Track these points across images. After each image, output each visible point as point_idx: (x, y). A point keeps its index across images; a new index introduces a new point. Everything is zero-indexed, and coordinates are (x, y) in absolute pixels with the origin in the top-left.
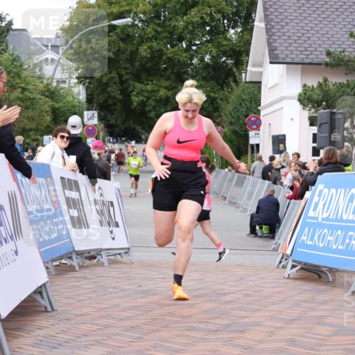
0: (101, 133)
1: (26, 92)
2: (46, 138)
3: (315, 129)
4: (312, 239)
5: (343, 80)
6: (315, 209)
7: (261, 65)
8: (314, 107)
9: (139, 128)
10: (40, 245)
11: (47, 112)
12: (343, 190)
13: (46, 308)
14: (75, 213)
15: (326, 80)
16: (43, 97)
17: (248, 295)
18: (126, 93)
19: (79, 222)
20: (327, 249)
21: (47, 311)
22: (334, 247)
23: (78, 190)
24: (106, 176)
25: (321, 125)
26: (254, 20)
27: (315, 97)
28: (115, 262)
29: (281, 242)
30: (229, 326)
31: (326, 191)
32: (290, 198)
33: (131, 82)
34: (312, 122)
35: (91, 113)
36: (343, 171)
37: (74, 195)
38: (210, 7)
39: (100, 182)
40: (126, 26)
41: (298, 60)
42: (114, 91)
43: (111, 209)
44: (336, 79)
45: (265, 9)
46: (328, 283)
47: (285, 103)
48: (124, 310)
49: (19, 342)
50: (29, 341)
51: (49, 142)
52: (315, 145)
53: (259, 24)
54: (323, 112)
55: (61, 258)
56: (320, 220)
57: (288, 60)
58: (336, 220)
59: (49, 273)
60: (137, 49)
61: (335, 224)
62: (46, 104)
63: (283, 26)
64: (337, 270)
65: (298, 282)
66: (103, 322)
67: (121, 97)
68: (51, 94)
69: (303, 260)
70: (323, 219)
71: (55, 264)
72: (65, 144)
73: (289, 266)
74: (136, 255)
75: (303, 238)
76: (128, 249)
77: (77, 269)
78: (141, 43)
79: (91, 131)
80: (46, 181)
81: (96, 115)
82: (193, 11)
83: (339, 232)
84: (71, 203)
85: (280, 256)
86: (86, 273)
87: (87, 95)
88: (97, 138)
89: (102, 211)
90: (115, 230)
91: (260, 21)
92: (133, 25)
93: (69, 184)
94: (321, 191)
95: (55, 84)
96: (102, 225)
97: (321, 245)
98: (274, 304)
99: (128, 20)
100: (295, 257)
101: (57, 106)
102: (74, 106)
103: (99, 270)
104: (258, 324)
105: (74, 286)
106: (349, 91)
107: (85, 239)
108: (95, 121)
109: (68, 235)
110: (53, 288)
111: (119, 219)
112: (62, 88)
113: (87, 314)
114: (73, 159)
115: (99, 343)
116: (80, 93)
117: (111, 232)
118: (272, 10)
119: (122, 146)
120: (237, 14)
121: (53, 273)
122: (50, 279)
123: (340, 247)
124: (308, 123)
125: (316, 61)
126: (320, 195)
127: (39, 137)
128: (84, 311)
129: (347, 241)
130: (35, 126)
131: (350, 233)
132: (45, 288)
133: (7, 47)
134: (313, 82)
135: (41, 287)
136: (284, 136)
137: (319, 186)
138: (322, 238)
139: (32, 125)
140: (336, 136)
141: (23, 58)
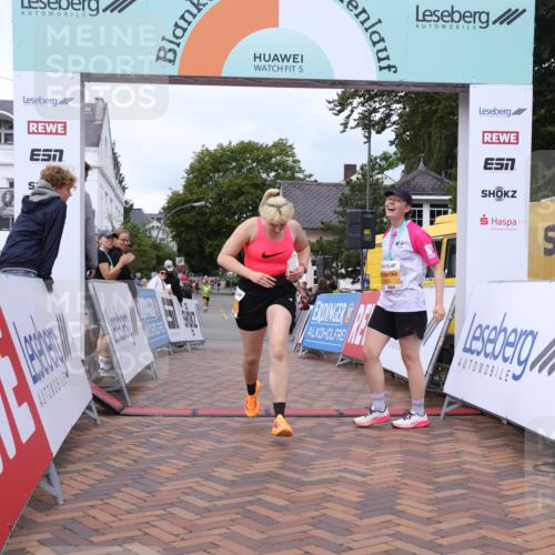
0: (187, 270)
1: (141, 246)
2: (153, 274)
3: (315, 268)
4: (314, 334)
5: (331, 239)
6: (316, 316)
8: (315, 254)
9: (210, 268)
10: (150, 339)
11: (153, 258)
12: (332, 304)
13: (153, 377)
14: (170, 319)
15: (321, 239)
16: (151, 249)
18: (201, 246)
19: (173, 325)
20: (323, 340)
21: (153, 379)
22: (328, 339)
23: (172, 305)
24: (189, 297)
25: (318, 265)
27: (316, 249)
28: (196, 349)
29: (296, 335)
31: (322, 305)
32: (301, 309)
33: (205, 240)
34: (314, 263)
35: (180, 258)
37: (171, 308)
39: (185, 300)
40: (202, 206)
42: (194, 245)
43: (193, 317)
44: (327, 238)
46: (323, 360)
48: (201, 378)
49: (135, 398)
50: (143, 397)
52: (315, 277)
54: (320, 257)
55: (162, 347)
56: (319, 322)
58: (329, 322)
59: (155, 356)
60: (208, 220)
61: (328, 325)
62: (154, 253)
64: (330, 353)
65: (306, 360)
66: (188, 386)
67: (198, 249)
68: (156, 247)
69: (309, 347)
71: (158, 350)
72: (164, 277)
73: (301, 350)
74: (208, 345)
75: (309, 333)
76: (203, 341)
77: (172, 353)
78: (211, 216)
79: (180, 270)
80: (153, 300)
81: (183, 260)
82: (242, 198)
83: (331, 329)
85: (295, 345)
86: (177, 356)
88: (184, 273)
89: (187, 318)
90: (195, 329)
92: (206, 206)
94: (319, 305)
95: (158, 241)
96: (187, 326)
97: (320, 337)
99: (203, 203)
100: (305, 344)
101: (159, 254)
103: (186, 354)
106: (335, 244)
107: (177, 335)
108: (183, 263)
109: (166, 333)
110: (157, 365)
111: (197, 323)
112: (162, 244)
113: (178, 381)
114: (169, 286)
115: (184, 398)
116: (174, 246)
117: (193, 331)
119: (200, 278)
121: (158, 356)
122: (155, 359)
123: (331, 339)
124: (311, 264)
125: (315, 227)
126: (318, 308)
127: (149, 273)
128: (178, 378)
129: (335, 335)
131: (337, 330)
132: (152, 365)
133: (130, 219)
135: (149, 365)
137: (318, 302)
138: (320, 333)
139: (144, 266)
140: (327, 272)
141: (139, 226)
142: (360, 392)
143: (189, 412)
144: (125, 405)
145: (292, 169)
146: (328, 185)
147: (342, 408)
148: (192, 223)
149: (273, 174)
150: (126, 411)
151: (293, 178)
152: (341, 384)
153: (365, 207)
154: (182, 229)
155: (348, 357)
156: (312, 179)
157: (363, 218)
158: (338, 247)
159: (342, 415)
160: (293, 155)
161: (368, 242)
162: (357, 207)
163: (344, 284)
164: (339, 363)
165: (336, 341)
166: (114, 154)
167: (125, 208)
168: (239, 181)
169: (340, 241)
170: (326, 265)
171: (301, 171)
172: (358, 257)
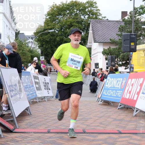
0: (45, 63)
1: (24, 51)
2: (29, 64)
3: (107, 61)
4: (106, 93)
5: (115, 47)
6: (107, 84)
7: (91, 43)
8: (107, 55)
10: (27, 95)
11: (29, 57)
12: (115, 79)
13: (29, 114)
14: (37, 86)
15: (110, 47)
16: (28, 52)
17: (88, 110)
20: (111, 96)
21: (29, 115)
22: (113, 95)
25: (109, 60)
26: (89, 31)
27: (107, 52)
28: (49, 100)
29: (98, 94)
30: (82, 119)
31: (110, 79)
33: (54, 48)
34: (106, 59)
35: (42, 57)
36: (115, 73)
37: (37, 81)
38: (77, 26)
40: (52, 32)
41: (102, 42)
42: (49, 50)
43: (48, 85)
44: (113, 47)
45: (92, 27)
46: (111, 106)
47: (98, 54)
48: (52, 114)
49: (20, 124)
50: (24, 124)
51: (30, 66)
52: (107, 66)
53: (90, 31)
54: (109, 56)
55: (33, 99)
56: (109, 88)
57: (99, 42)
58: (113, 88)
59: (30, 104)
60: (56, 39)
61: (113, 89)
62: (29, 54)
63: (97, 32)
64: (114, 102)
65: (103, 106)
66: (46, 118)
67: (51, 52)
68: (31, 51)
69: (104, 99)
70: (110, 87)
71: (32, 101)
72: (35, 66)
73: (100, 101)
75: (104, 93)
76: (53, 96)
77: (38, 102)
78: (57, 37)
79: (42, 62)
80: (29, 77)
81: (44, 57)
82: (72, 28)
83: (114, 91)
84: (36, 83)
85: (97, 98)
86: (41, 103)
87: (41, 52)
88: (44, 64)
89: (45, 85)
90: (49, 91)
91: (91, 31)
92: (54, 32)
93: (36, 78)
94: (109, 79)
95: (32, 49)
96: (45, 89)
97: (109, 95)
98: (96, 112)
99: (53, 30)
100: (102, 98)
101: (32, 55)
102: (37, 55)
103: (44, 103)
104: (91, 118)
105: (37, 107)
106: (116, 50)
108: (43, 59)
109: (35, 93)
110: (31, 108)
111: (50, 88)
112: (34, 50)
113: (41, 116)
114: (37, 70)
115: (44, 124)
116: (39, 51)
117: (48, 92)
118: (94, 27)
120: (84, 29)
121: (31, 104)
122: (30, 105)
123: (115, 95)
124: (105, 60)
125: (107, 42)
126: (109, 80)
127: (27, 64)
128: (40, 115)
129: (117, 94)
130: (26, 61)
131: (118, 91)
132: (29, 108)
133: (18, 38)
134: (106, 48)
135: (27, 108)
136: (98, 63)
137: (108, 78)
138: (110, 93)
139: (25, 60)
140: (113, 63)
141: (23, 41)
142: (129, 121)
143: (46, 131)
144: (15, 128)
145: (96, 14)
146: (113, 21)
147: (121, 130)
148: (48, 40)
149: (87, 16)
150: (16, 130)
151: (96, 18)
152: (119, 118)
153: (131, 32)
154: (44, 43)
155: (123, 104)
156: (106, 19)
157: (130, 37)
158: (119, 52)
159: (120, 133)
160: (96, 7)
161: (133, 49)
162: (128, 32)
163: (121, 69)
164: (119, 107)
165: (117, 97)
166: (10, 6)
167: (16, 33)
168: (71, 20)
169: (120, 48)
170: (113, 60)
171: (100, 15)
172: (128, 56)
